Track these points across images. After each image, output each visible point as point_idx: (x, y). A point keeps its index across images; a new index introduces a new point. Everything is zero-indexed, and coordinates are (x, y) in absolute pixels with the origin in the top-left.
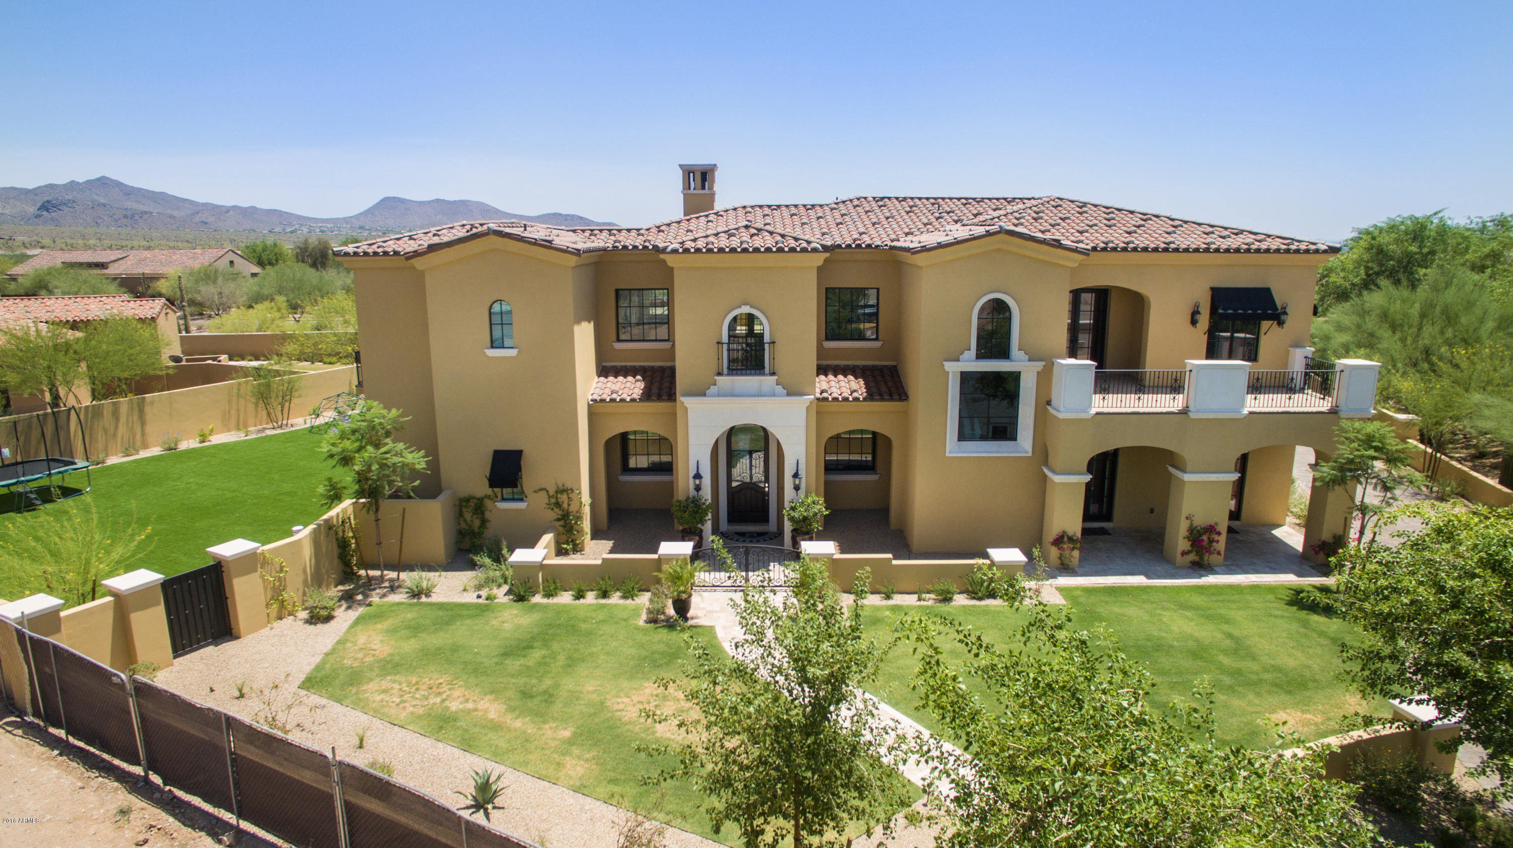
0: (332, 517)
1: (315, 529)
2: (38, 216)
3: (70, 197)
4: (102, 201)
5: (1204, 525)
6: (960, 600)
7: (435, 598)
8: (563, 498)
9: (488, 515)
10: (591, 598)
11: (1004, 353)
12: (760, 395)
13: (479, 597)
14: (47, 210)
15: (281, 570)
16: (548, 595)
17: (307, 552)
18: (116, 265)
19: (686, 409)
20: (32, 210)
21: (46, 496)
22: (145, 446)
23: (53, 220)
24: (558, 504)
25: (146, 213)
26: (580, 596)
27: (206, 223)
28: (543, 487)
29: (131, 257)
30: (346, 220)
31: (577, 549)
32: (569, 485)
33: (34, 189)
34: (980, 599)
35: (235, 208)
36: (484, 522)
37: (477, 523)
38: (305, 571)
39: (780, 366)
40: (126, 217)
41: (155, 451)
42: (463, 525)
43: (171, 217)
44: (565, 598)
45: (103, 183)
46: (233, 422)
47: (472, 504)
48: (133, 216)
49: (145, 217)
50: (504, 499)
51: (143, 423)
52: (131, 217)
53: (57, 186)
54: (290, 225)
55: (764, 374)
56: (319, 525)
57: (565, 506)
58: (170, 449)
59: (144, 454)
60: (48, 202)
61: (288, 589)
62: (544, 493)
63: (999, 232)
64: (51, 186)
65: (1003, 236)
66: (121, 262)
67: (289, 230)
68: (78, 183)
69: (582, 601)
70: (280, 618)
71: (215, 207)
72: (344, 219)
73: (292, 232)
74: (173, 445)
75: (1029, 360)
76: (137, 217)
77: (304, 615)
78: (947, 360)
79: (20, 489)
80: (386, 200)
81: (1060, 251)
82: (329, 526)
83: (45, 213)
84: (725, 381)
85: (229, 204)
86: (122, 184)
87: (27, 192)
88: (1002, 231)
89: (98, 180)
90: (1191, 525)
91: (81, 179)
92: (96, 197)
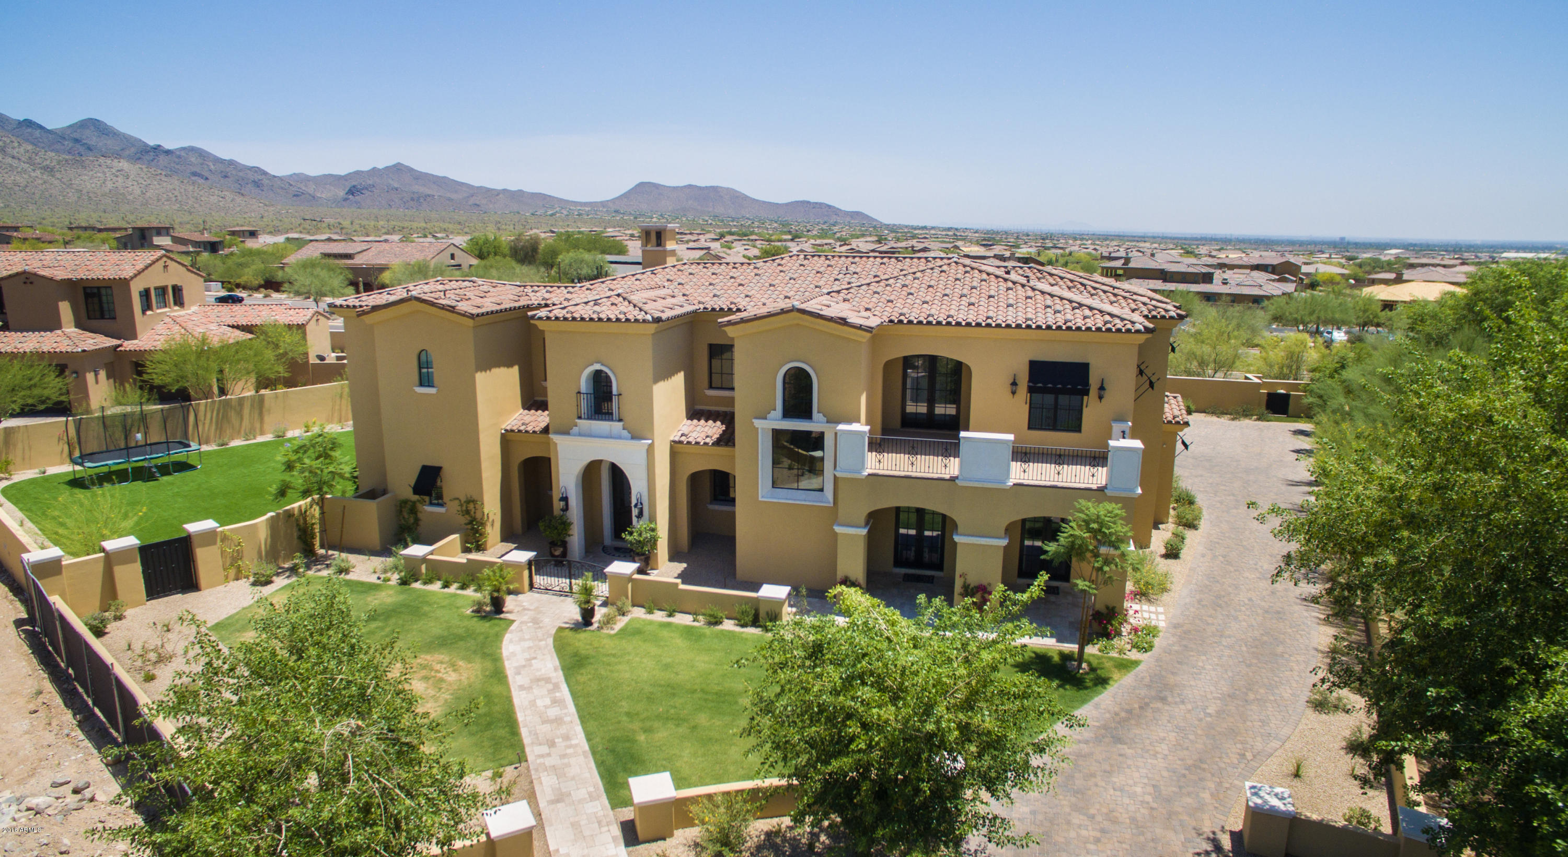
0: (293, 508)
1: (272, 517)
2: (345, 200)
3: (371, 182)
4: (396, 186)
5: (976, 584)
6: (729, 625)
7: (351, 577)
8: (471, 506)
9: (420, 515)
10: (453, 589)
11: (806, 414)
12: (610, 436)
13: (379, 578)
14: (353, 194)
15: (239, 544)
16: (425, 583)
17: (263, 534)
18: (360, 256)
19: (556, 444)
20: (342, 193)
21: (165, 470)
22: (262, 433)
23: (356, 202)
24: (468, 512)
25: (429, 196)
26: (446, 586)
27: (478, 206)
28: (457, 496)
29: (373, 249)
30: (603, 204)
31: (480, 548)
32: (475, 497)
33: (346, 176)
34: (743, 626)
35: (505, 191)
36: (417, 520)
37: (412, 520)
38: (260, 547)
39: (624, 415)
40: (412, 199)
41: (269, 437)
42: (403, 522)
43: (449, 199)
44: (436, 586)
45: (398, 169)
46: (336, 419)
47: (408, 506)
48: (419, 198)
49: (429, 199)
50: (431, 504)
51: (261, 414)
52: (417, 200)
53: (362, 172)
54: (552, 207)
55: (612, 420)
56: (278, 514)
57: (472, 513)
58: (279, 437)
59: (260, 439)
60: (354, 187)
61: (244, 559)
62: (457, 502)
63: (791, 311)
64: (357, 173)
65: (795, 314)
66: (365, 253)
67: (550, 212)
68: (379, 170)
69: (446, 590)
70: (237, 579)
71: (489, 190)
72: (601, 202)
73: (552, 215)
74: (281, 434)
75: (828, 422)
76: (422, 200)
77: (252, 579)
78: (756, 418)
79: (145, 464)
80: (642, 184)
81: (845, 328)
82: (289, 515)
83: (350, 196)
84: (584, 424)
85: (499, 187)
86: (412, 169)
87: (339, 178)
88: (793, 309)
89: (394, 166)
90: (965, 582)
91: (381, 166)
92: (391, 182)
